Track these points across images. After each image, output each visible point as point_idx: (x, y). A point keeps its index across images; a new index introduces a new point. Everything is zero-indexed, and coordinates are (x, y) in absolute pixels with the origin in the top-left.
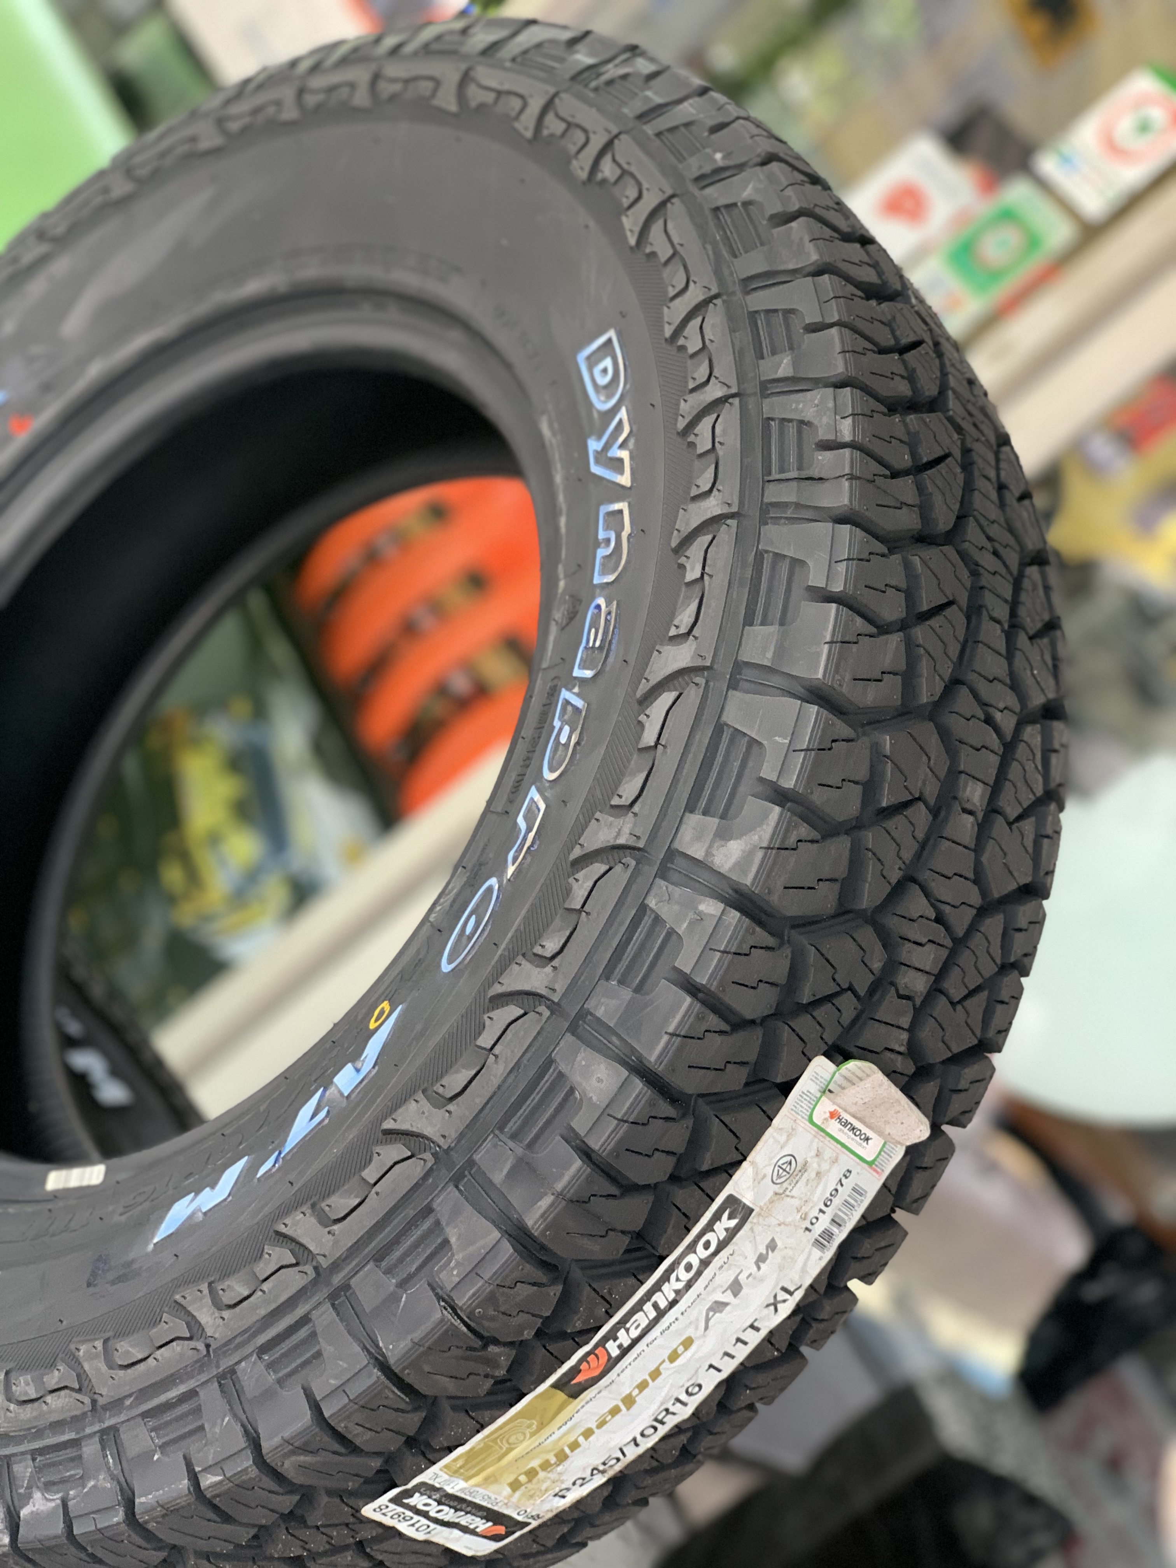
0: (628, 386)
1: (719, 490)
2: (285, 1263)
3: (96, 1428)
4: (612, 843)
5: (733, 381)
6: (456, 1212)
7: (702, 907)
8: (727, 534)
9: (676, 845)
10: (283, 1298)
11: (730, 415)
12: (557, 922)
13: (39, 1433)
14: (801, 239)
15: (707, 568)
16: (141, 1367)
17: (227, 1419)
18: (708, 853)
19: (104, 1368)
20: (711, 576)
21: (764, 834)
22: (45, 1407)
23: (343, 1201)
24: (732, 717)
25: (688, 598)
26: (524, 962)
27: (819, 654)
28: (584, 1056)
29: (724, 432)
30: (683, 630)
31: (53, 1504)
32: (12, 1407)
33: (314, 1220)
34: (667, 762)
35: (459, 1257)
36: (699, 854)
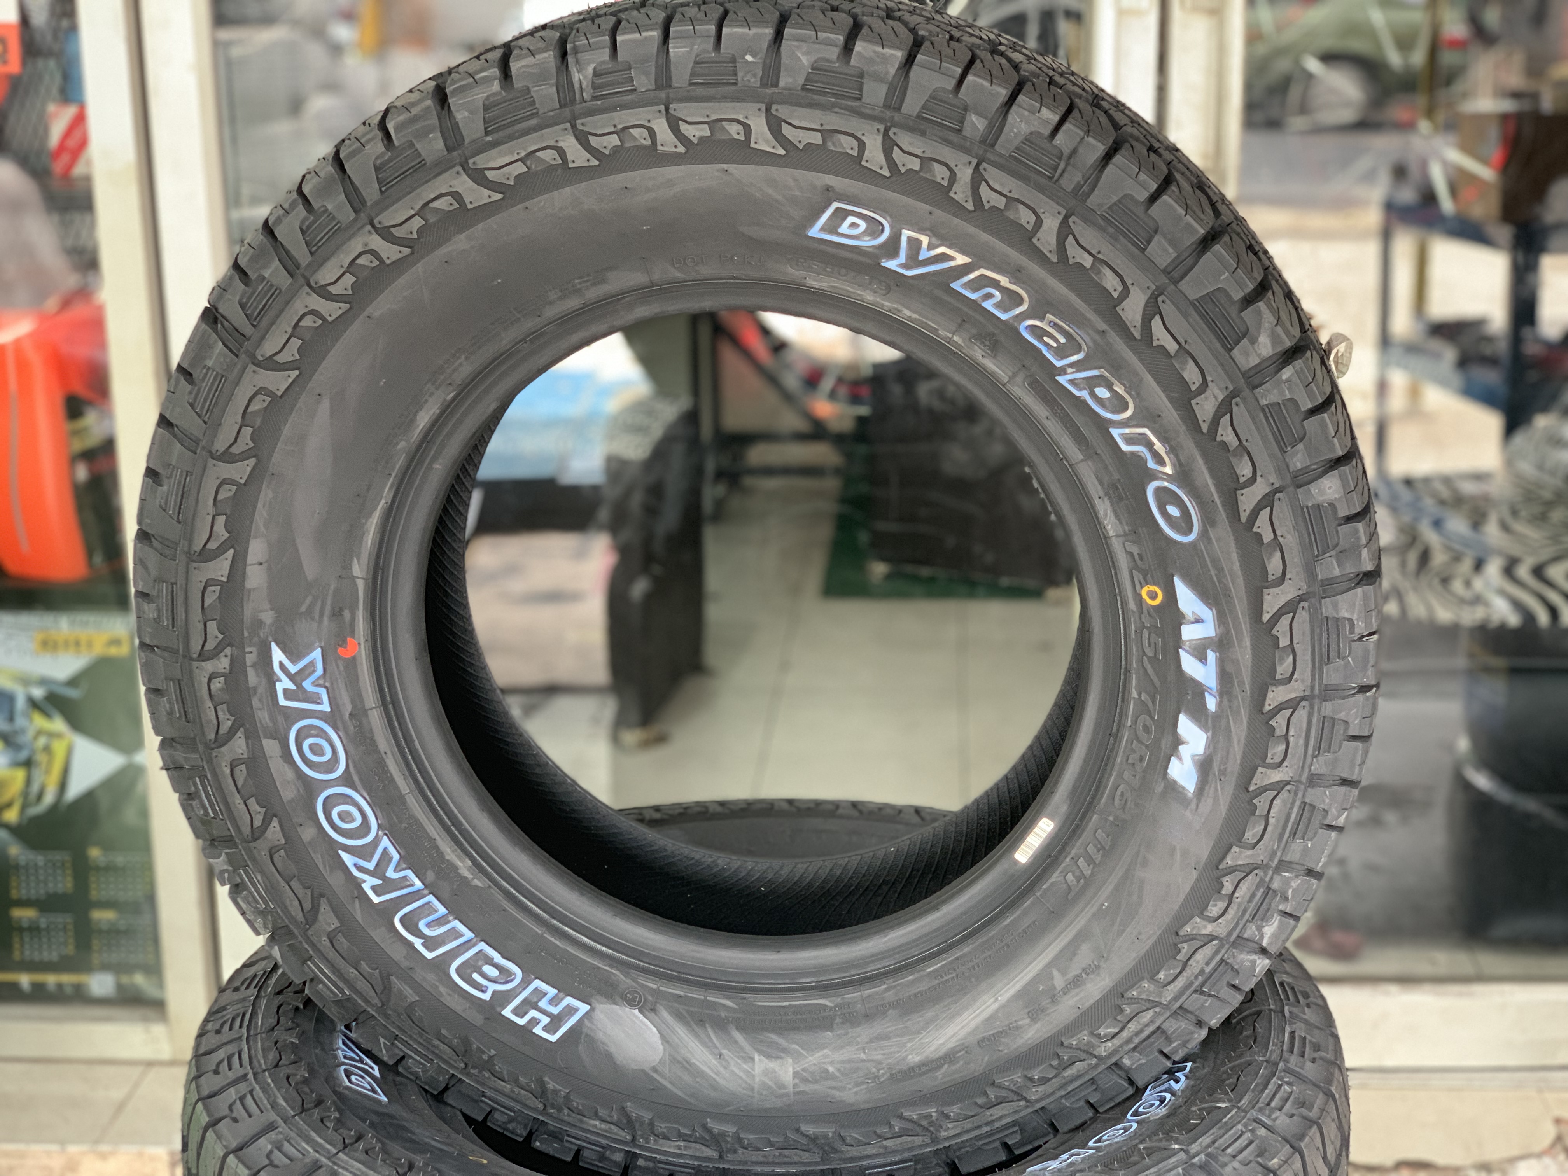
0: (888, 218)
1: (1044, 213)
2: (1288, 716)
3: (1270, 873)
4: (1217, 404)
5: (968, 158)
6: (1335, 606)
7: (1284, 377)
8: (1077, 225)
9: (1243, 370)
10: (1305, 726)
11: (992, 173)
12: (1234, 461)
13: (1245, 911)
14: (875, 52)
15: (1092, 251)
16: (1269, 828)
17: (1327, 793)
18: (1259, 355)
19: (1250, 852)
20: (1099, 252)
21: (1268, 318)
22: (1239, 900)
23: (1285, 664)
24: (1194, 294)
25: (1099, 272)
26: (1243, 491)
27: (1188, 224)
28: (1314, 488)
29: (1002, 185)
30: (1120, 288)
31: (1277, 922)
32: (1220, 921)
33: (1281, 688)
34: (1196, 346)
35: (1355, 617)
36: (1257, 361)
